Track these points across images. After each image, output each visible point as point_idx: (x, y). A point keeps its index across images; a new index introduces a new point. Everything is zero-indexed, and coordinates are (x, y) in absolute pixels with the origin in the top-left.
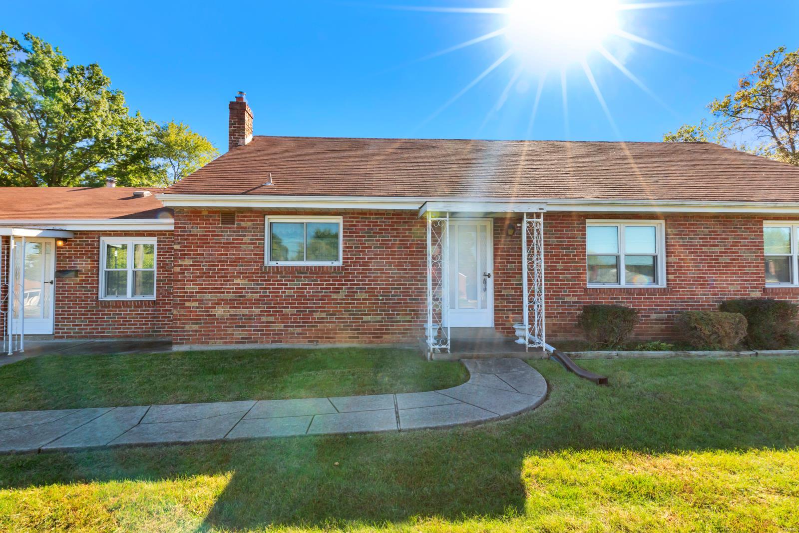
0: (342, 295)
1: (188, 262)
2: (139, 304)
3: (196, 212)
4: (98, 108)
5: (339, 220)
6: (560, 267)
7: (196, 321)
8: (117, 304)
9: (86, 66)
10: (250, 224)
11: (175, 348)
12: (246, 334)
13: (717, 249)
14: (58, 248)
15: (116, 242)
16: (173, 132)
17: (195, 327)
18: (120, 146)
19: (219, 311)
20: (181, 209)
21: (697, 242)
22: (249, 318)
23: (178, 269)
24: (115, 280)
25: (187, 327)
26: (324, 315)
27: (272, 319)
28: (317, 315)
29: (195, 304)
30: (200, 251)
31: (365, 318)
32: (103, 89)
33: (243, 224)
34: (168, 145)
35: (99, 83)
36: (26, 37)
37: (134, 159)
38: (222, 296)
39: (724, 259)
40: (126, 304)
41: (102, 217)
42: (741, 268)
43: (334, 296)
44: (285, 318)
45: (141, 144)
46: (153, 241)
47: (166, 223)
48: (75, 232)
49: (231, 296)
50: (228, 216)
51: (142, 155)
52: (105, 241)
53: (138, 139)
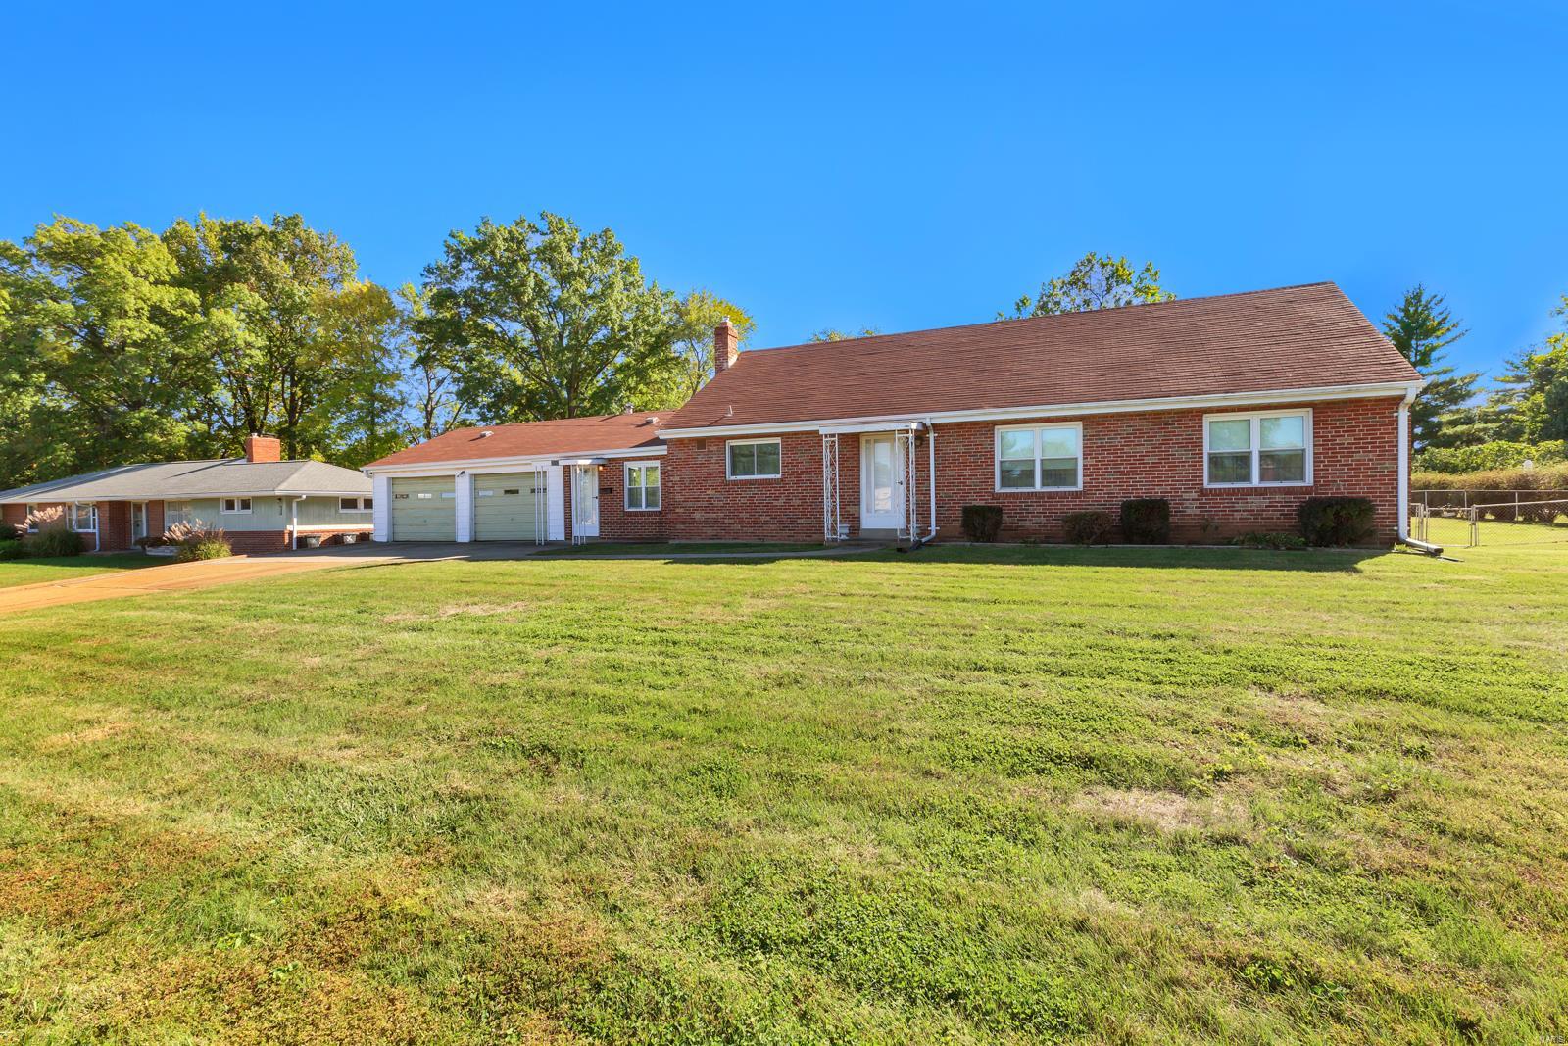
0: (781, 502)
1: (677, 479)
2: (650, 514)
3: (681, 441)
4: (613, 291)
5: (778, 440)
6: (967, 473)
7: (683, 523)
8: (636, 514)
9: (598, 233)
10: (715, 448)
11: (671, 542)
12: (715, 533)
13: (1143, 449)
14: (599, 472)
15: (634, 465)
16: (692, 306)
17: (682, 527)
18: (636, 334)
19: (697, 515)
20: (671, 440)
21: (1118, 441)
22: (716, 520)
23: (671, 485)
24: (634, 495)
25: (678, 527)
26: (768, 518)
27: (732, 521)
28: (763, 518)
29: (682, 510)
30: (684, 470)
31: (799, 521)
32: (617, 258)
33: (711, 449)
34: (688, 326)
35: (612, 253)
36: (543, 216)
37: (653, 349)
38: (699, 504)
39: (1151, 459)
40: (642, 513)
41: (626, 447)
42: (1172, 467)
43: (775, 503)
44: (741, 521)
45: (658, 328)
46: (657, 463)
47: (662, 450)
48: (609, 459)
49: (705, 504)
50: (701, 442)
51: (660, 342)
52: (628, 465)
53: (656, 322)
